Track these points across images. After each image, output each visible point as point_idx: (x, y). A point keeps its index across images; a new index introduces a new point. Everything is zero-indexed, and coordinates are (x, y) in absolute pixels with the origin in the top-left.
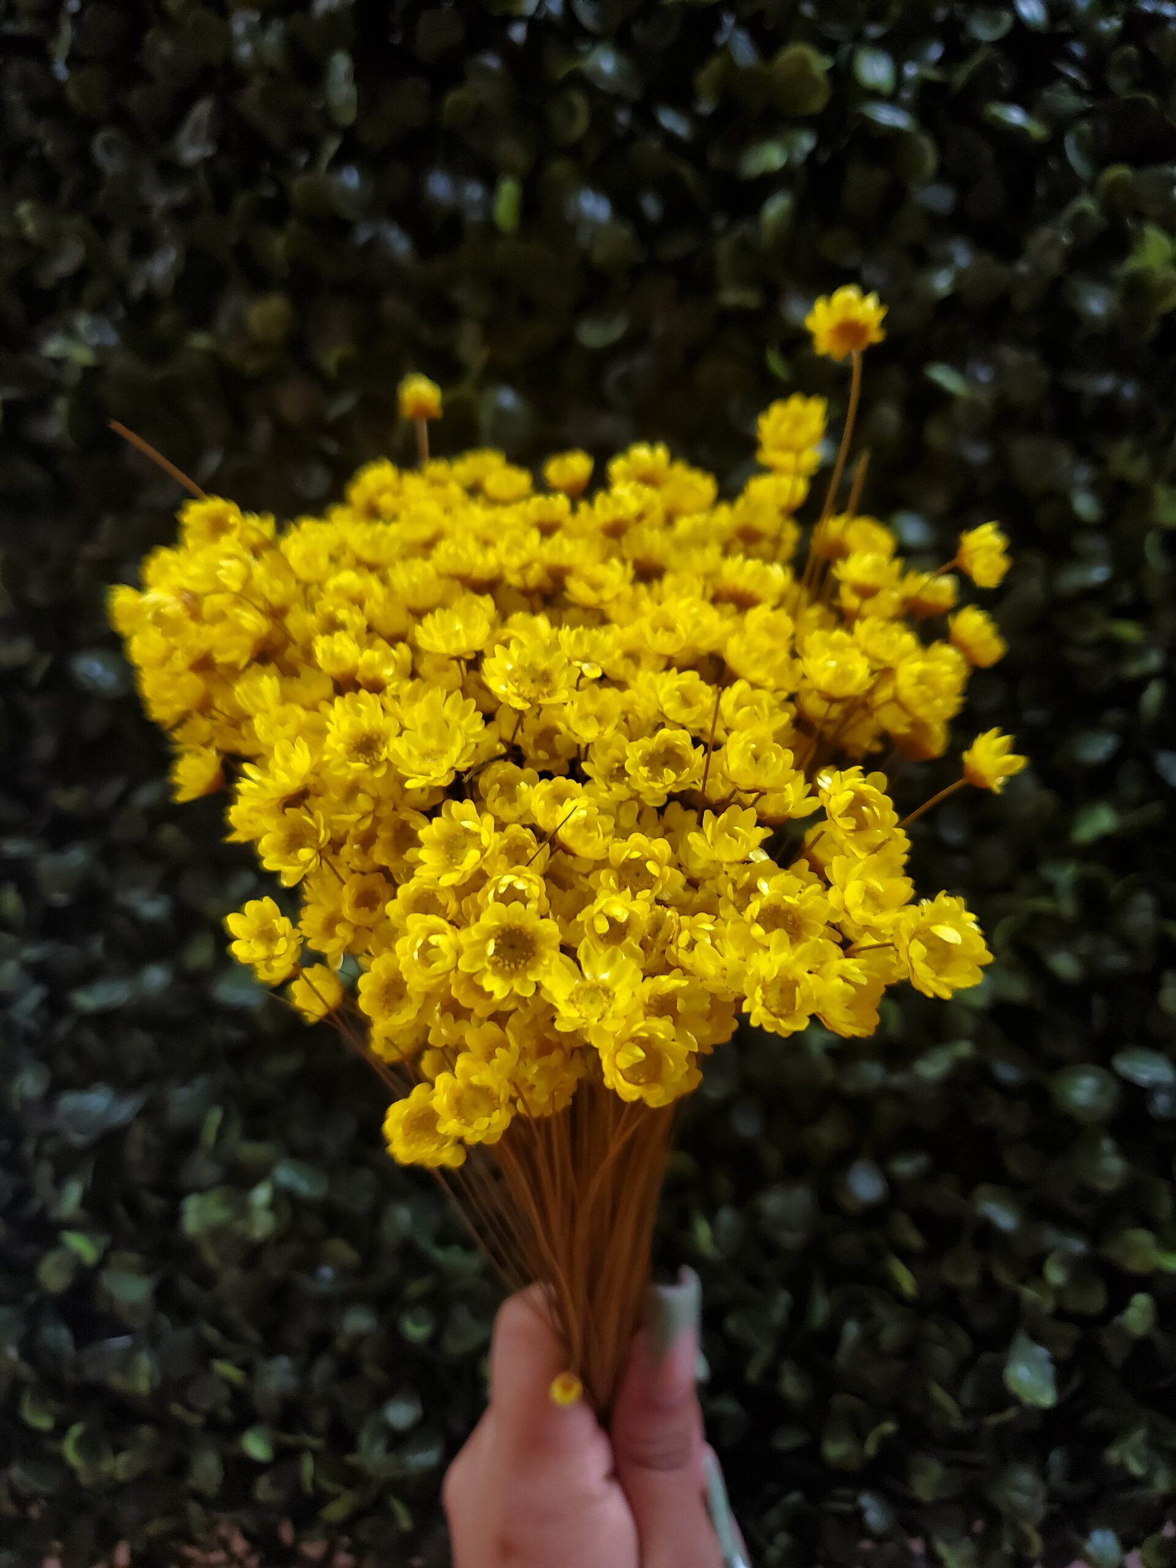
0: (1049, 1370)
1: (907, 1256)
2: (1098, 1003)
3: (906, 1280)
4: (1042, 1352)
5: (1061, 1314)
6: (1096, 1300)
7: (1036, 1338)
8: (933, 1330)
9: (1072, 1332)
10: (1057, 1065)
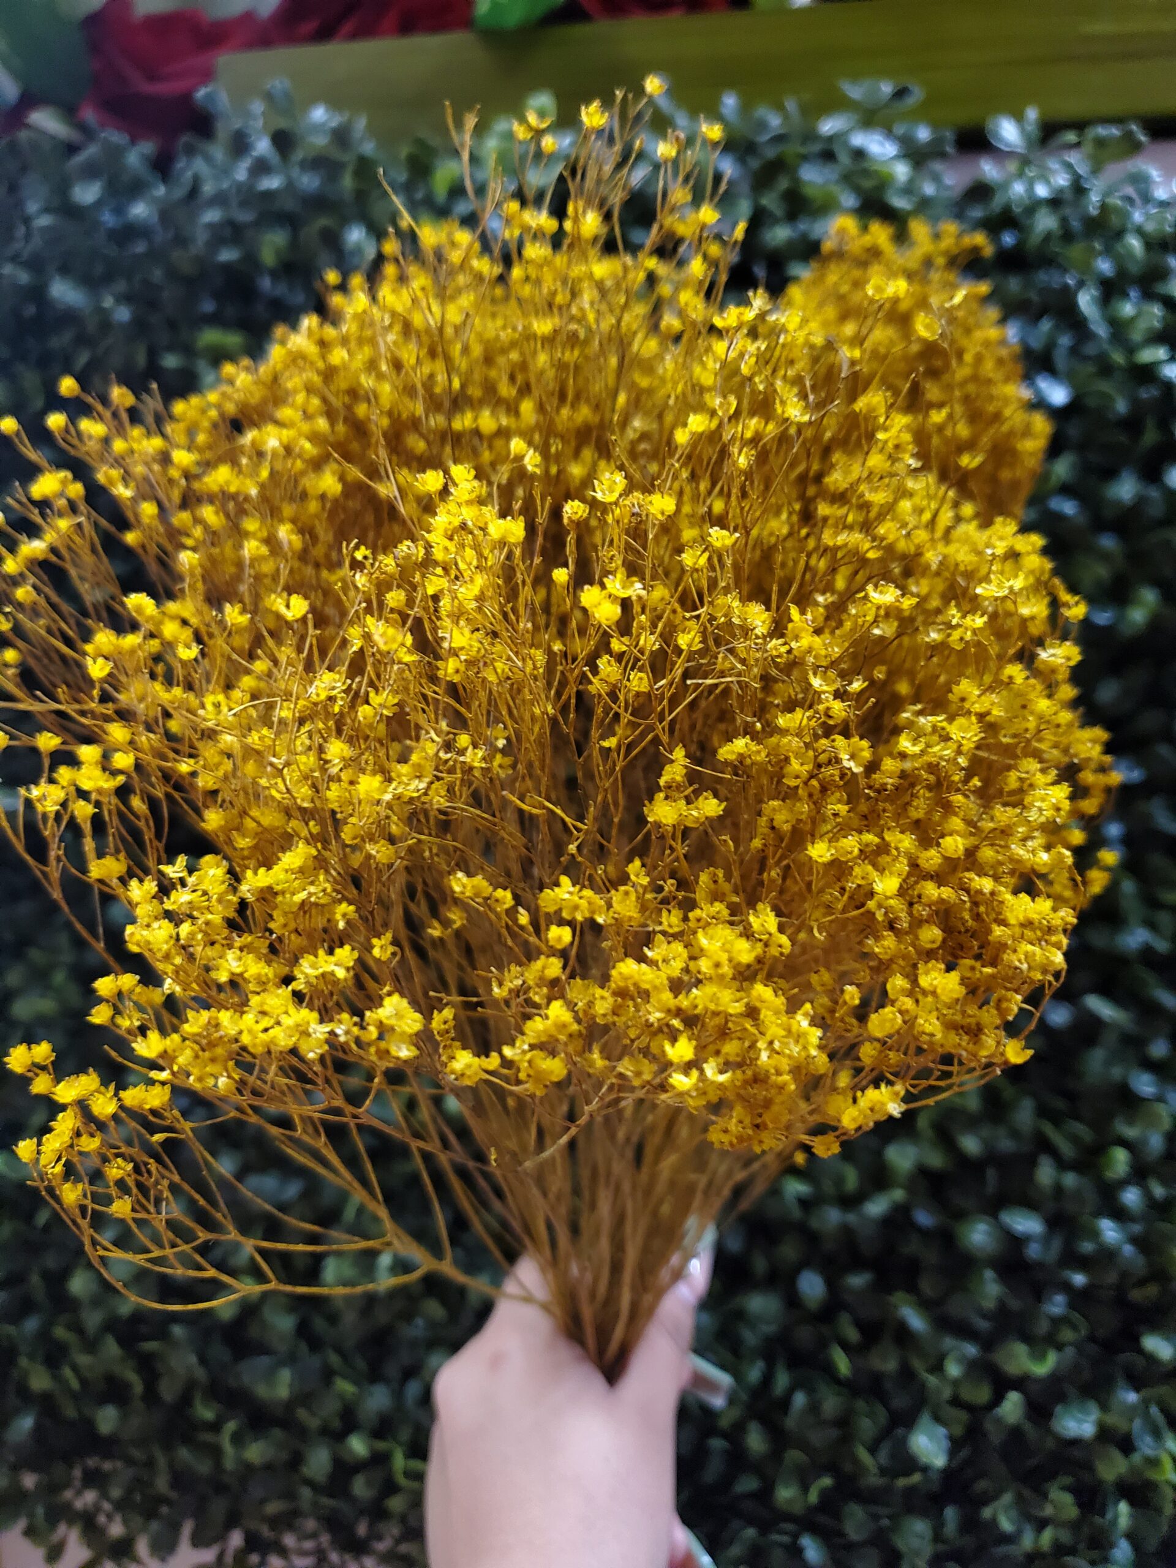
0: (945, 1444)
1: (846, 1347)
2: (991, 1174)
3: (843, 1364)
4: (941, 1431)
5: (956, 1402)
6: (982, 1394)
7: (938, 1419)
8: (861, 1405)
9: (963, 1416)
10: (960, 1215)
